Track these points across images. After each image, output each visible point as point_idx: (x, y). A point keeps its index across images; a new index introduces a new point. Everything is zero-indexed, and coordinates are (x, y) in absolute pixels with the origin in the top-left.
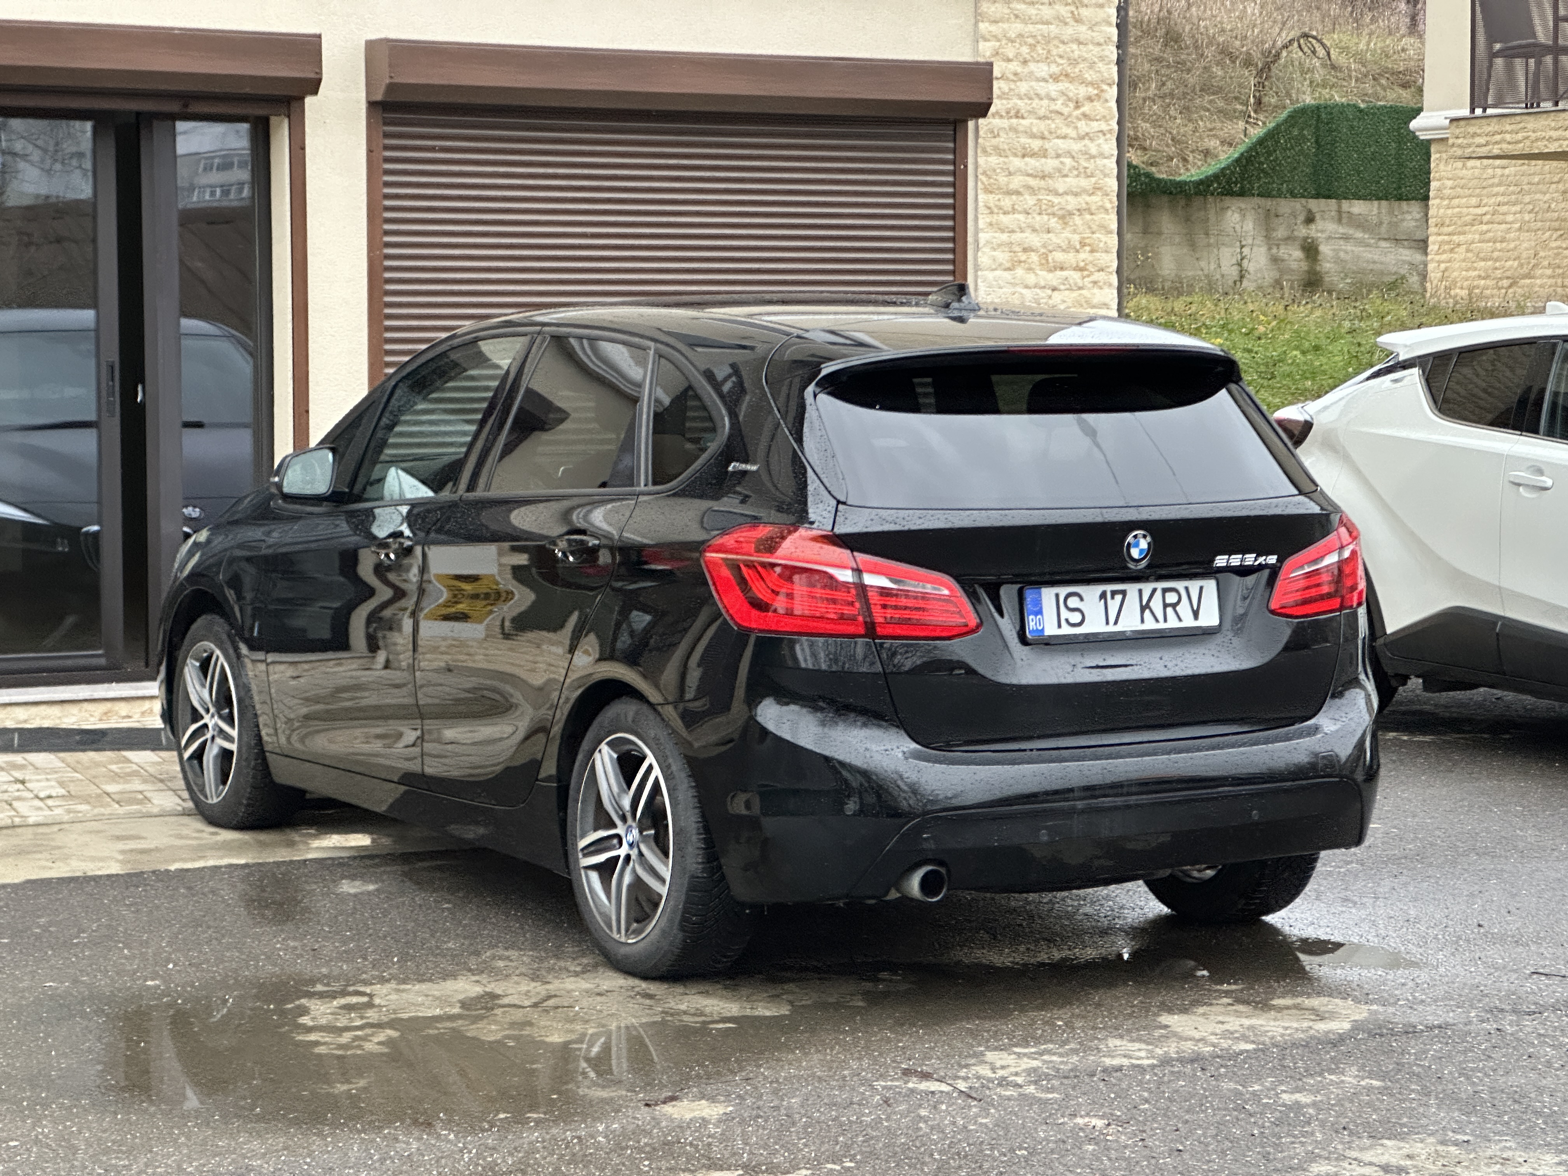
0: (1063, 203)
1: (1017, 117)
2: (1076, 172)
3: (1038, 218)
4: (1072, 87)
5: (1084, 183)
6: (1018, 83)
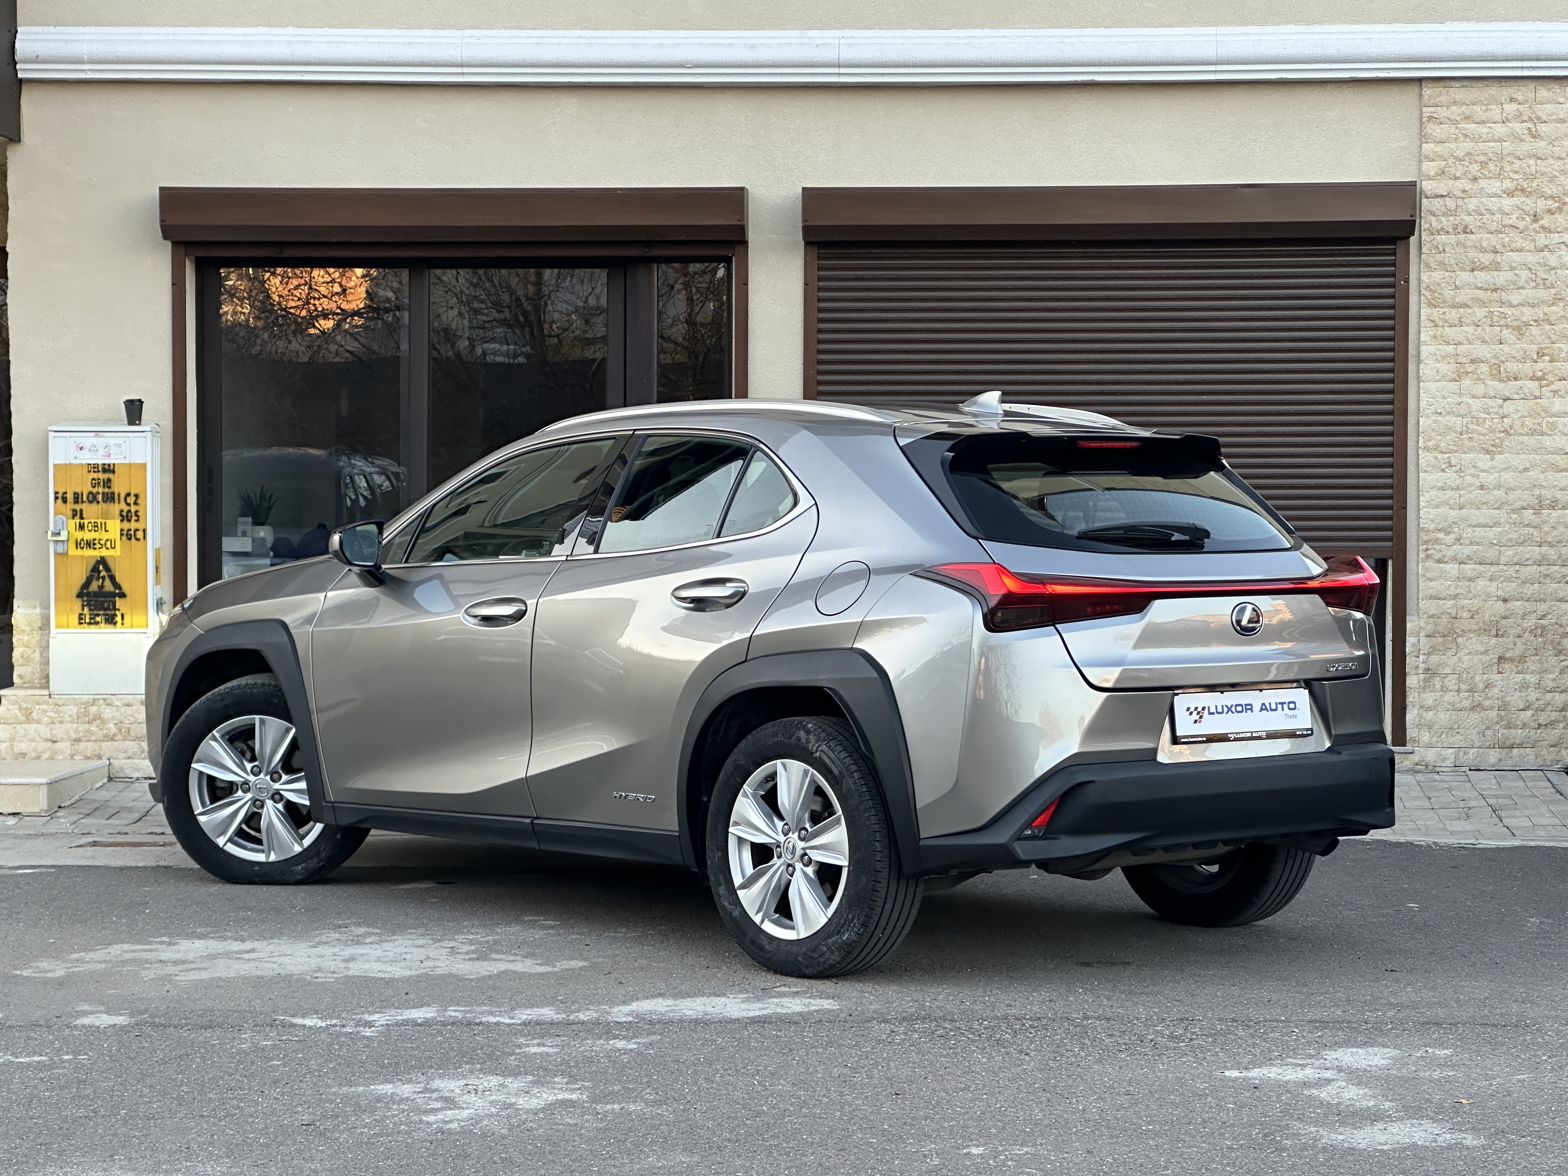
0: (1518, 314)
1: (1467, 233)
2: (1534, 284)
3: (1488, 329)
4: (1528, 201)
5: (1542, 293)
6: (1466, 201)
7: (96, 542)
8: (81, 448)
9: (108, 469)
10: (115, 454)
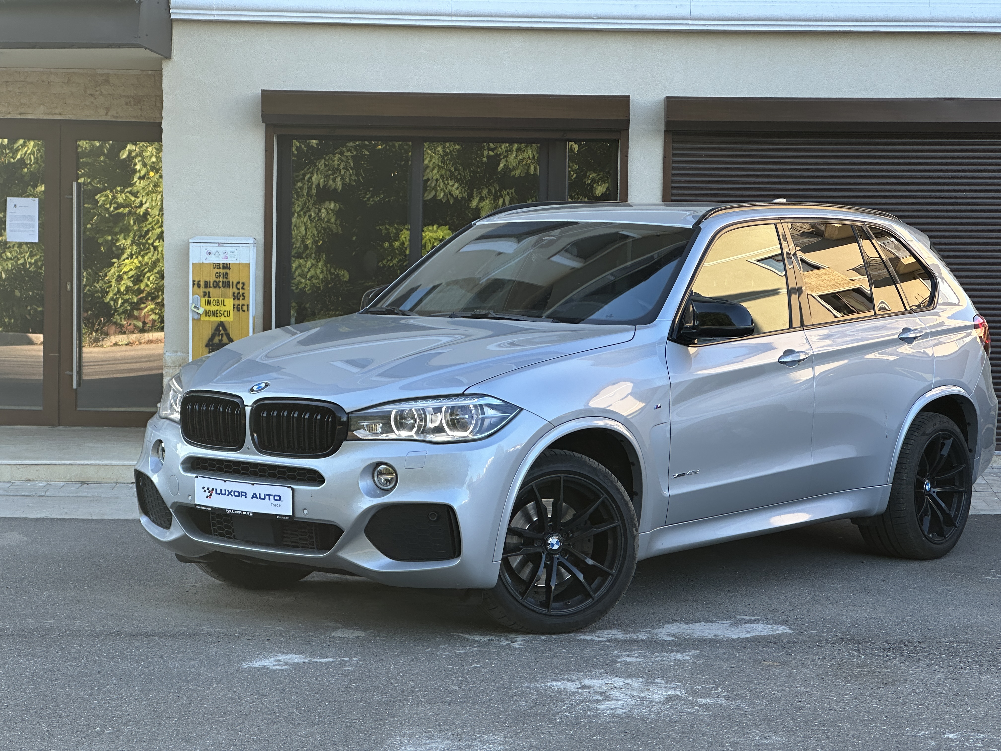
7: (218, 312)
8: (210, 253)
9: (226, 266)
10: (230, 257)
